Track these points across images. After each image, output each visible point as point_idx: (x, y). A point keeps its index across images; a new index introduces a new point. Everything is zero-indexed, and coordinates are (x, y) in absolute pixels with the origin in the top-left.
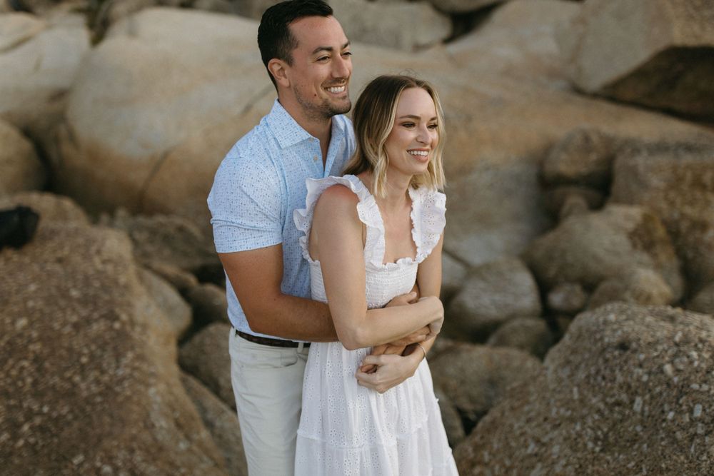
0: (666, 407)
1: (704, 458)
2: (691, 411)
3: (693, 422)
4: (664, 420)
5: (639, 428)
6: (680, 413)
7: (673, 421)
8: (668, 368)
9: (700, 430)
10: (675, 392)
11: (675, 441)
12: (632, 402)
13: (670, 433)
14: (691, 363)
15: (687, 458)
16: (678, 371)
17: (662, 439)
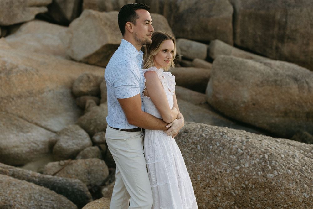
0: (209, 145)
1: (226, 155)
2: (216, 144)
3: (218, 147)
4: (210, 149)
5: (202, 154)
6: (213, 146)
7: (213, 148)
8: (203, 135)
9: (221, 149)
10: (209, 141)
11: (216, 154)
12: (197, 147)
13: (214, 152)
14: (208, 132)
15: (222, 157)
16: (206, 135)
17: (212, 154)
